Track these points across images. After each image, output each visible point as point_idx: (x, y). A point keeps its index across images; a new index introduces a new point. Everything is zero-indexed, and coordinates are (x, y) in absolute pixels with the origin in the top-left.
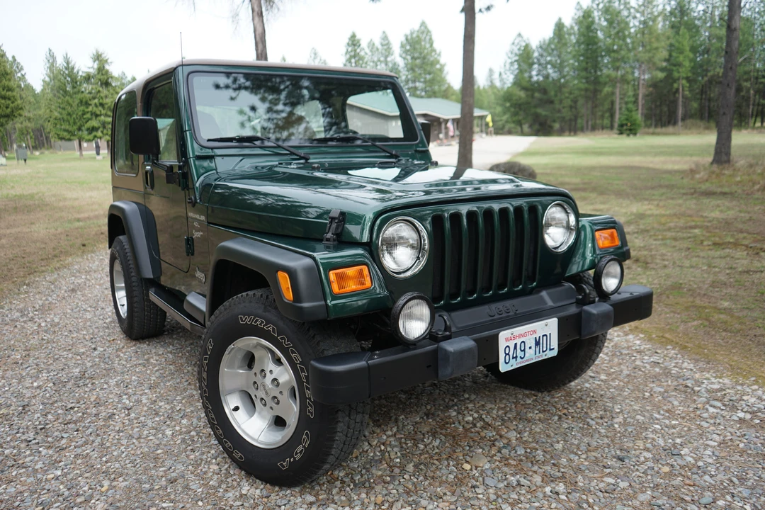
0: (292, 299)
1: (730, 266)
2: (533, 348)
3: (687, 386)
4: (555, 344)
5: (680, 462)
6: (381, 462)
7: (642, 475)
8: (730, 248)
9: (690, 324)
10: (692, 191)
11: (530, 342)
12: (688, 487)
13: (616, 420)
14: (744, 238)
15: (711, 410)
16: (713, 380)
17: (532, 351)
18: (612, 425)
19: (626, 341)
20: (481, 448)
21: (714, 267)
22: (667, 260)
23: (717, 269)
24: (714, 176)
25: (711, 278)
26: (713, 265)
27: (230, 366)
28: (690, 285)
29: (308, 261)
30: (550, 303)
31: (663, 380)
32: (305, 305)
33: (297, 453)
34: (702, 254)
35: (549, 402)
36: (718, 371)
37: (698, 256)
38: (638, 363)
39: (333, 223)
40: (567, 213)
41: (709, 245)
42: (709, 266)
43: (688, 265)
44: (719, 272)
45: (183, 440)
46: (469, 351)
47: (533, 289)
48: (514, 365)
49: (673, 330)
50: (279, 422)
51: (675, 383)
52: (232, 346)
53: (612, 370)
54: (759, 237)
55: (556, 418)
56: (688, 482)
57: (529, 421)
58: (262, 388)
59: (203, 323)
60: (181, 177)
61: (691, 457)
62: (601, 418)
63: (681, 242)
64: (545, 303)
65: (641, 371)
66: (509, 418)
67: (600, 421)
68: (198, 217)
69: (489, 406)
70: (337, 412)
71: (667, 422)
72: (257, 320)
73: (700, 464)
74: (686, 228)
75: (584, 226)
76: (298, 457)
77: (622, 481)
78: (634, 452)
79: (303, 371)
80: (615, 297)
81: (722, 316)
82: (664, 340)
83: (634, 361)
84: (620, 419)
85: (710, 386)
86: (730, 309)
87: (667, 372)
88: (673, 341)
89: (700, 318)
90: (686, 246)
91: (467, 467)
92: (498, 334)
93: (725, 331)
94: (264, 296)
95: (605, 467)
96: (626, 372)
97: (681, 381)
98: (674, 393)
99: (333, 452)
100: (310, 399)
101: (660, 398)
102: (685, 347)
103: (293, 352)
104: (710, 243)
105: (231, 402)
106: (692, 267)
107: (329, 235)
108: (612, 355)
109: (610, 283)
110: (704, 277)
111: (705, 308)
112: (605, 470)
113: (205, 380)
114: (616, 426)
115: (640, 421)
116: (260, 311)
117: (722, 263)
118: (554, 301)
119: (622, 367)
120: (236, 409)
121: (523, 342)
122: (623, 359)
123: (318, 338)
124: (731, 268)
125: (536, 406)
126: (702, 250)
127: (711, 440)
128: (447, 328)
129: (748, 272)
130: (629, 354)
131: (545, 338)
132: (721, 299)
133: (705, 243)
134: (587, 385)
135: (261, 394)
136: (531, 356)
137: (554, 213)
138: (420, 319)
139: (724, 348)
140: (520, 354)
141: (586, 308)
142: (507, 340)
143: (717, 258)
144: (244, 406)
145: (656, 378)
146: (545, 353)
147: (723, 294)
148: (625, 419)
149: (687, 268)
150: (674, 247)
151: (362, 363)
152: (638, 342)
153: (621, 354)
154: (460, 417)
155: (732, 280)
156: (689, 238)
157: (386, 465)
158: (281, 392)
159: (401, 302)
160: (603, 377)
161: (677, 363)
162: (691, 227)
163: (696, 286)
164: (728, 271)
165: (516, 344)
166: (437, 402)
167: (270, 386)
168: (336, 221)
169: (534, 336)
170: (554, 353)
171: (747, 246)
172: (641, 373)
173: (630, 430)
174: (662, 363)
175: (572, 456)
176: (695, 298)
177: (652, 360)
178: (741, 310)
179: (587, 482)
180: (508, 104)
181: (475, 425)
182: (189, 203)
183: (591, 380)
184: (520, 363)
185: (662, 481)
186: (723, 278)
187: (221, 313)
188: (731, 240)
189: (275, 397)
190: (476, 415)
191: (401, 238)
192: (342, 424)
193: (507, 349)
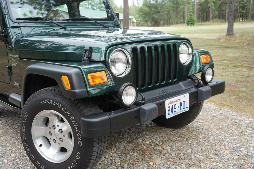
0: (70, 88)
1: (242, 74)
2: (179, 107)
3: (236, 123)
4: (188, 105)
5: (241, 154)
6: (111, 165)
7: (227, 160)
8: (240, 68)
9: (231, 98)
10: (220, 46)
11: (178, 105)
12: (247, 164)
13: (210, 139)
14: (245, 63)
15: (248, 131)
16: (246, 119)
17: (179, 108)
18: (210, 141)
19: (207, 106)
20: (156, 154)
21: (235, 75)
22: (216, 73)
23: (237, 76)
24: (227, 40)
25: (235, 79)
26: (235, 74)
27: (37, 125)
28: (228, 82)
29: (77, 70)
30: (184, 88)
31: (226, 121)
32: (77, 91)
33: (74, 164)
34: (229, 70)
35: (181, 133)
36: (247, 116)
37: (228, 71)
38: (214, 114)
39: (86, 52)
40: (188, 47)
41: (231, 67)
42: (233, 75)
43: (225, 75)
44: (238, 77)
45: (13, 164)
46: (154, 109)
47: (175, 82)
48: (172, 115)
49: (225, 100)
50: (63, 150)
51: (231, 122)
52: (37, 115)
53: (204, 118)
54: (250, 63)
55: (186, 139)
56: (247, 162)
57: (174, 142)
58: (54, 134)
59: (20, 107)
60: (4, 37)
61: (245, 151)
62: (204, 138)
63: (220, 66)
64: (182, 88)
65: (216, 117)
66: (165, 141)
67: (204, 139)
68: (14, 56)
69: (155, 136)
70: (93, 142)
71: (232, 137)
72: (50, 101)
73: (250, 154)
74: (221, 61)
75: (195, 54)
76: (74, 165)
77: (219, 164)
78: (221, 151)
79: (75, 124)
80: (210, 84)
81: (243, 94)
82: (222, 104)
83: (212, 114)
84: (212, 138)
85: (246, 122)
86: (246, 91)
87: (227, 118)
88: (226, 105)
89: (235, 95)
90: (222, 68)
91: (151, 163)
92: (165, 102)
93: (246, 99)
94: (53, 90)
95: (211, 158)
96: (210, 118)
97: (233, 121)
98: (232, 126)
99: (92, 161)
100: (79, 137)
101: (226, 128)
102: (232, 107)
103: (70, 115)
104: (232, 66)
105: (38, 142)
106: (226, 75)
107: (85, 58)
108: (203, 112)
109: (208, 78)
110: (232, 79)
111: (236, 91)
112: (211, 160)
113: (24, 133)
114: (211, 141)
115: (221, 138)
116: (52, 97)
117: (238, 74)
118: (185, 87)
119: (208, 116)
120: (41, 145)
121: (175, 104)
122: (207, 113)
123: (82, 108)
124: (242, 75)
125: (175, 135)
126: (229, 69)
127: (252, 144)
128: (143, 99)
129: (249, 76)
130: (210, 111)
131: (184, 102)
132: (241, 87)
133: (230, 66)
134: (195, 125)
135: (53, 137)
136: (179, 111)
137: (182, 48)
138: (131, 95)
139: (247, 107)
140: (174, 110)
141: (200, 89)
142: (169, 104)
143: (236, 72)
144: (45, 144)
145: (223, 120)
146: (184, 109)
147: (242, 85)
148: (214, 138)
149: (225, 76)
150: (218, 68)
151: (106, 117)
152: (212, 106)
153: (207, 111)
154: (144, 142)
155: (244, 80)
156: (223, 64)
157: (114, 166)
158: (63, 136)
159: (123, 87)
160: (201, 121)
161: (230, 113)
162: (223, 60)
163: (230, 83)
164: (241, 77)
165: (172, 106)
166: (132, 137)
167: (58, 133)
168: (88, 51)
169: (180, 102)
170: (188, 109)
171: (246, 67)
172: (216, 118)
173: (217, 142)
174: (224, 114)
175: (196, 155)
176: (231, 87)
177: (220, 113)
178: (250, 91)
179: (205, 165)
180: (141, 14)
181: (151, 145)
182: (9, 49)
183: (196, 123)
184: (174, 114)
185: (236, 162)
186: (240, 79)
187: (31, 100)
188: (240, 65)
189: (61, 138)
190: (150, 141)
191: (118, 59)
192: (96, 148)
193: (169, 108)
